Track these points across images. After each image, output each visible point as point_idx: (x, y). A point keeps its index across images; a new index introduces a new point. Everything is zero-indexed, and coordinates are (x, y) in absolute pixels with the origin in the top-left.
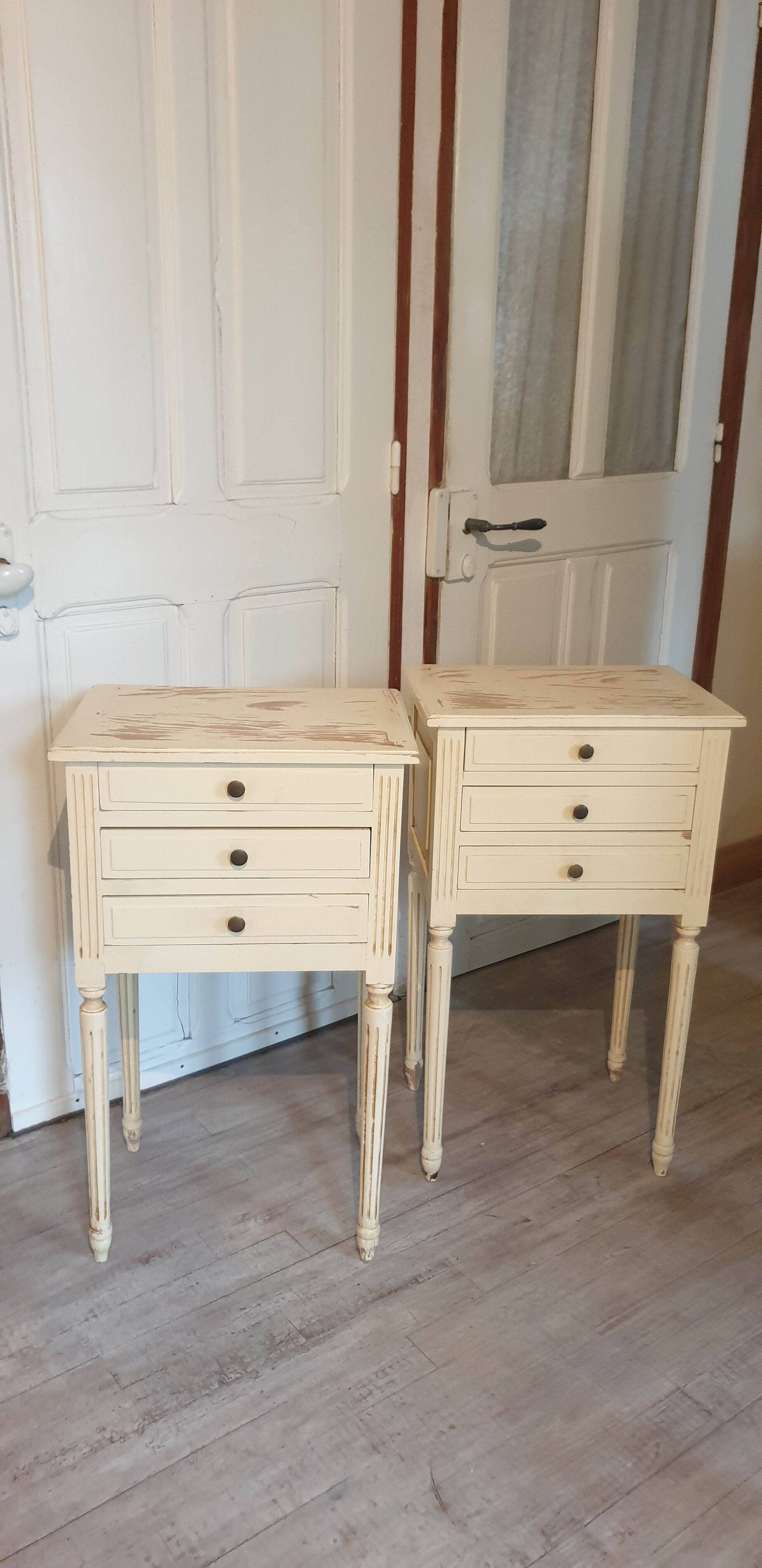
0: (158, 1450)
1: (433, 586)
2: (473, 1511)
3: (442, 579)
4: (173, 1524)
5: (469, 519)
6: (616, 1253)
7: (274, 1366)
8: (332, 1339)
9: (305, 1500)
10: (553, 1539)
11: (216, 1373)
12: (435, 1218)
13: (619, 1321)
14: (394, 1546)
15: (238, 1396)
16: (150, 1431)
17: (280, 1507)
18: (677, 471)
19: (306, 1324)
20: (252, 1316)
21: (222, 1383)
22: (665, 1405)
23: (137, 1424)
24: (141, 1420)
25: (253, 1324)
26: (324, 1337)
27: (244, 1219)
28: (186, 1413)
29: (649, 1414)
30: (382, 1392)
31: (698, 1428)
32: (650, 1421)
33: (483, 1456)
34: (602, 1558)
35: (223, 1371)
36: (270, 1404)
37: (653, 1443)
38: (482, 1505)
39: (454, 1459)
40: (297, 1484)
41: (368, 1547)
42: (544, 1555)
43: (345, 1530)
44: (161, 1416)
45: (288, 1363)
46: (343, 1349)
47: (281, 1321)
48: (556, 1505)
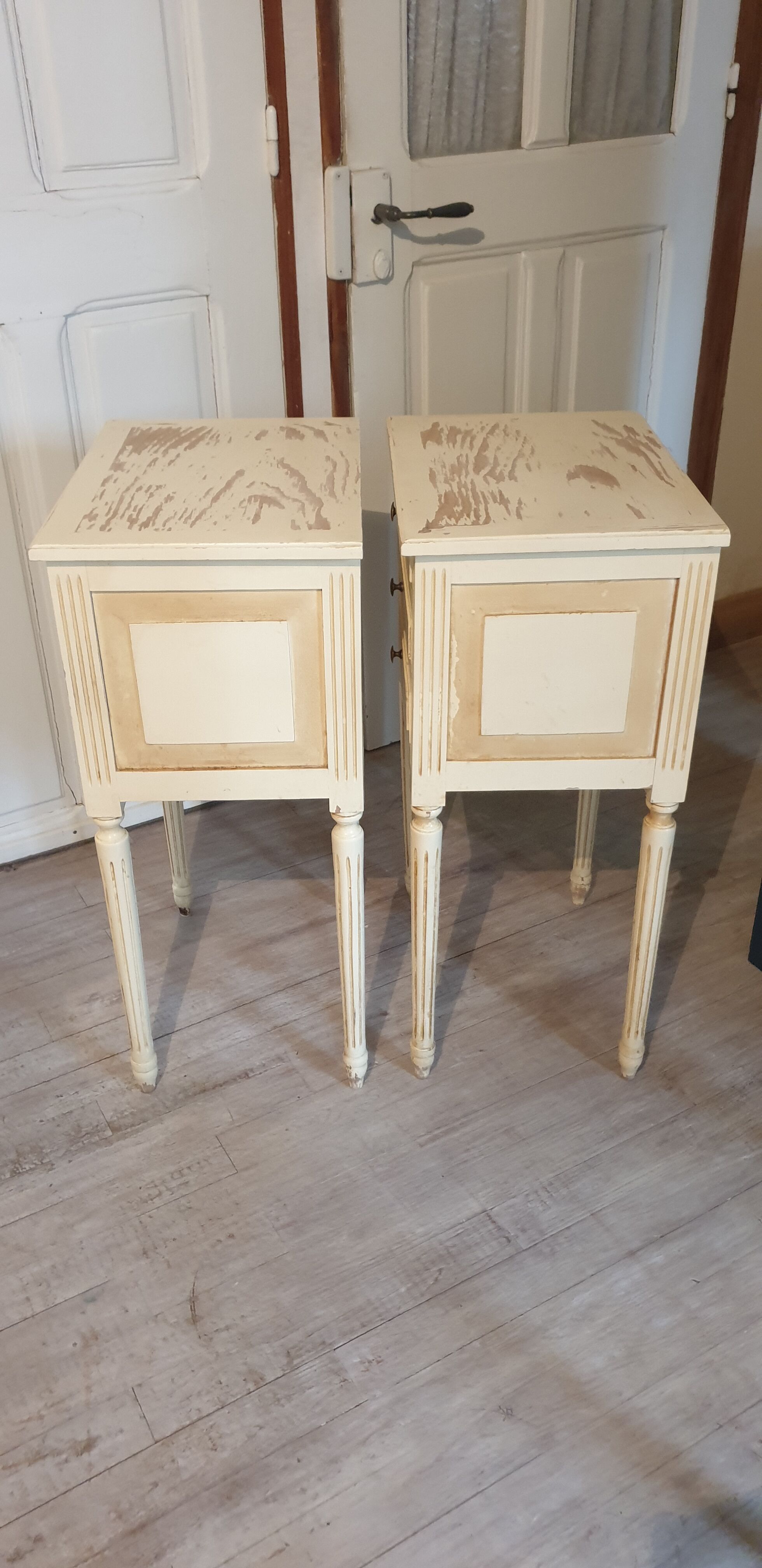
1: (338, 292)
2: (222, 1326)
3: (350, 281)
5: (378, 205)
6: (469, 1056)
7: (71, 1159)
8: (139, 1134)
9: (57, 1302)
10: (295, 1362)
11: (11, 1162)
13: (446, 1133)
14: (131, 1355)
15: (26, 1189)
17: (31, 1305)
18: (674, 133)
20: (65, 1104)
21: (15, 1173)
22: (462, 1228)
25: (64, 1112)
26: (132, 1131)
27: (92, 998)
29: (442, 1237)
30: (172, 1194)
31: (491, 1255)
32: (441, 1244)
33: (253, 1269)
34: (339, 1385)
35: (19, 1161)
36: (54, 1199)
37: (435, 1269)
38: (234, 1320)
39: (222, 1271)
40: (54, 1284)
41: (105, 1354)
42: (280, 1377)
43: (88, 1334)
45: (87, 1156)
46: (147, 1145)
47: (94, 1112)
48: (311, 1326)
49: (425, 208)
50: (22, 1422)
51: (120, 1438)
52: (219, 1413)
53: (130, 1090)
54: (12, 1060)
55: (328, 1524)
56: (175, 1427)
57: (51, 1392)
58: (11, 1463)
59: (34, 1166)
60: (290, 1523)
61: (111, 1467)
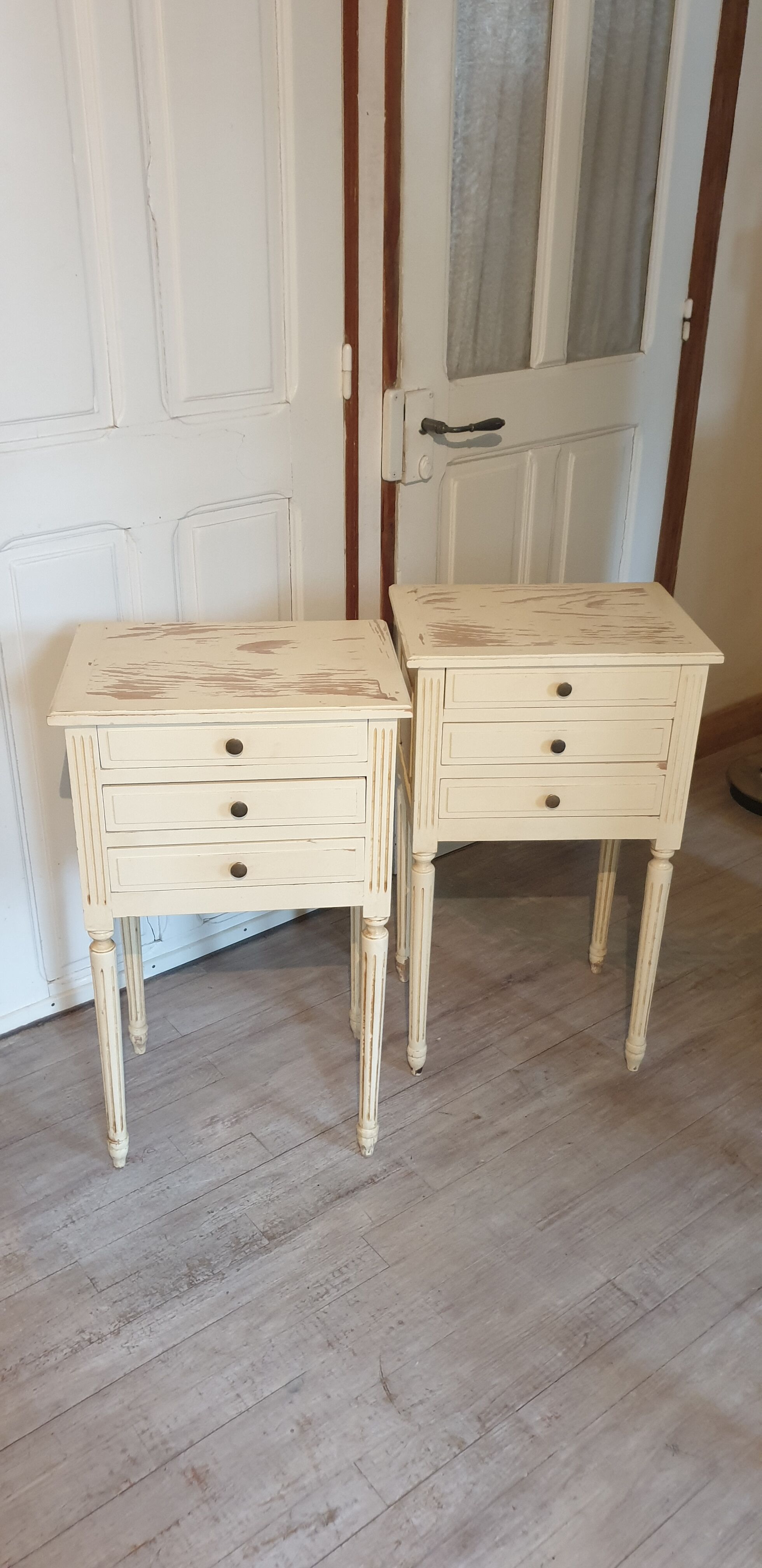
0: (132, 1350)
1: (389, 491)
2: (416, 1401)
3: (399, 481)
4: (146, 1419)
5: (425, 419)
6: (560, 1149)
7: (238, 1268)
8: (293, 1240)
9: (266, 1394)
10: (488, 1425)
11: (185, 1275)
12: (392, 1117)
13: (559, 1216)
14: (345, 1435)
15: (206, 1298)
16: (125, 1333)
17: (243, 1401)
19: (269, 1226)
20: (218, 1219)
21: (191, 1285)
22: (595, 1297)
23: (114, 1325)
24: (117, 1322)
25: (220, 1227)
26: (285, 1239)
27: (213, 1121)
28: (157, 1314)
29: (581, 1306)
30: (338, 1291)
31: (625, 1318)
32: (582, 1312)
33: (428, 1350)
34: (530, 1440)
35: (192, 1274)
36: (235, 1304)
37: (582, 1333)
38: (425, 1395)
39: (402, 1353)
40: (258, 1379)
41: (321, 1436)
42: (478, 1439)
43: (302, 1421)
44: (135, 1317)
45: (252, 1264)
46: (303, 1249)
47: (246, 1224)
48: (492, 1394)
50: (266, 1503)
51: (357, 1507)
52: (435, 1476)
53: (273, 1201)
54: (158, 1182)
55: (554, 1558)
56: (401, 1492)
57: (283, 1474)
58: (267, 1539)
60: (522, 1561)
61: (357, 1533)
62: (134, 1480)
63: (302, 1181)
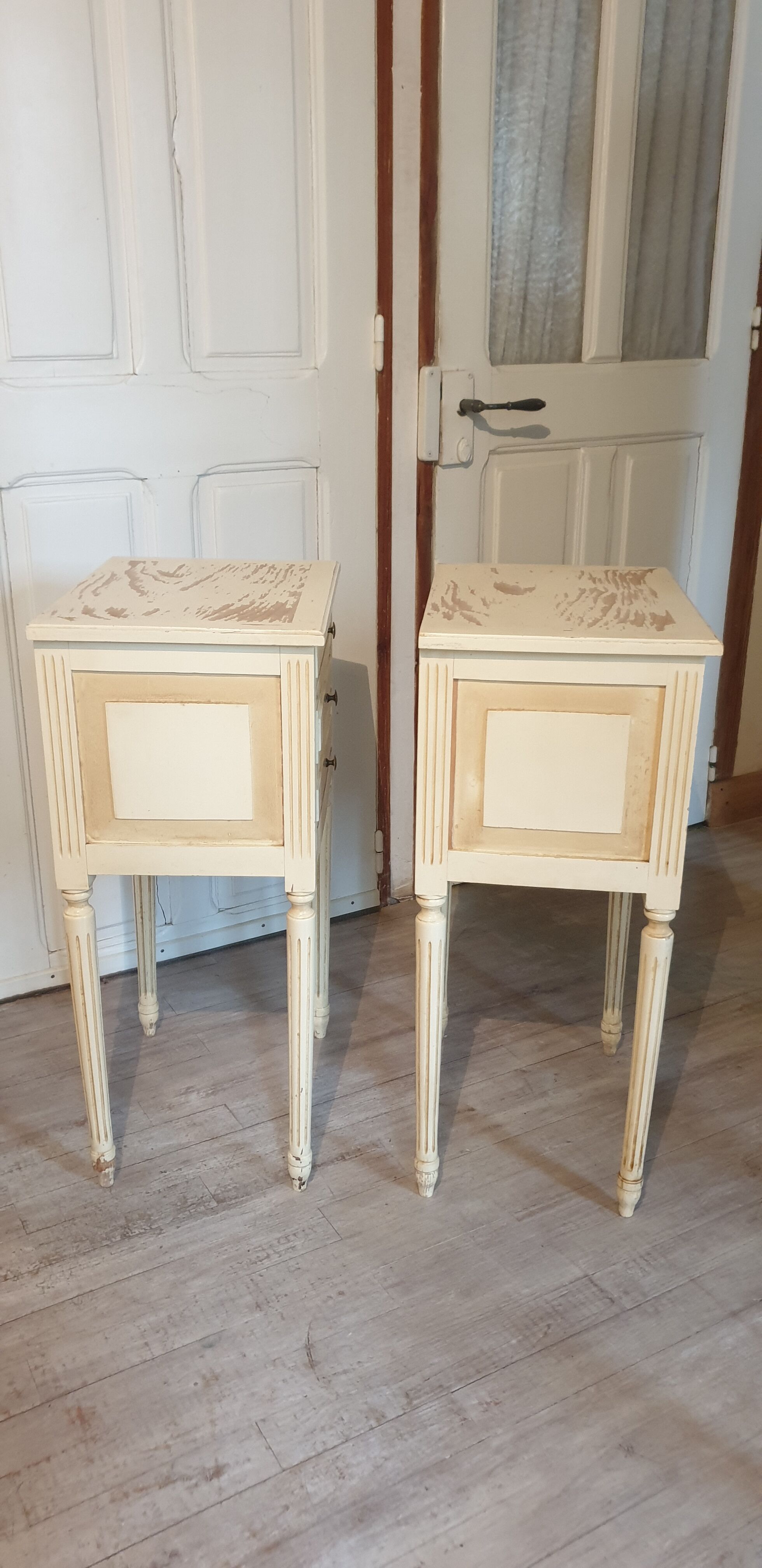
0: (46, 1290)
1: (426, 471)
2: (340, 1370)
3: (436, 463)
4: (43, 1355)
5: (464, 400)
7: (179, 1225)
8: (244, 1205)
9: (176, 1347)
10: (415, 1402)
11: (121, 1227)
12: (379, 1101)
13: (542, 1209)
14: (253, 1394)
15: (137, 1250)
16: (43, 1275)
17: (150, 1350)
18: (708, 359)
19: (221, 1190)
20: (170, 1179)
21: (125, 1236)
22: (567, 1290)
23: (34, 1265)
24: (38, 1263)
25: (169, 1186)
26: (236, 1203)
27: (188, 1091)
28: (82, 1260)
29: (548, 1297)
30: (280, 1256)
31: (596, 1314)
32: (547, 1303)
33: (365, 1322)
34: (461, 1423)
35: (128, 1226)
36: (166, 1258)
37: (544, 1324)
38: (352, 1365)
39: (335, 1322)
40: (172, 1331)
41: (227, 1393)
42: (401, 1416)
43: (208, 1376)
44: (57, 1261)
45: (194, 1223)
46: (253, 1214)
47: (198, 1186)
48: (427, 1372)
49: (506, 402)
50: (150, 1450)
51: (248, 1466)
52: (344, 1446)
53: (232, 1168)
55: (462, 1546)
56: (302, 1457)
57: (175, 1424)
58: (141, 1486)
59: (143, 1231)
60: (424, 1544)
61: (241, 1492)
62: (12, 1413)
63: (267, 1152)
